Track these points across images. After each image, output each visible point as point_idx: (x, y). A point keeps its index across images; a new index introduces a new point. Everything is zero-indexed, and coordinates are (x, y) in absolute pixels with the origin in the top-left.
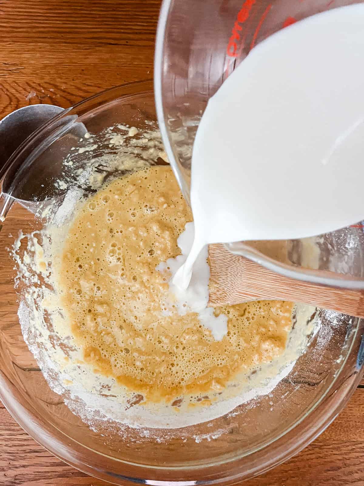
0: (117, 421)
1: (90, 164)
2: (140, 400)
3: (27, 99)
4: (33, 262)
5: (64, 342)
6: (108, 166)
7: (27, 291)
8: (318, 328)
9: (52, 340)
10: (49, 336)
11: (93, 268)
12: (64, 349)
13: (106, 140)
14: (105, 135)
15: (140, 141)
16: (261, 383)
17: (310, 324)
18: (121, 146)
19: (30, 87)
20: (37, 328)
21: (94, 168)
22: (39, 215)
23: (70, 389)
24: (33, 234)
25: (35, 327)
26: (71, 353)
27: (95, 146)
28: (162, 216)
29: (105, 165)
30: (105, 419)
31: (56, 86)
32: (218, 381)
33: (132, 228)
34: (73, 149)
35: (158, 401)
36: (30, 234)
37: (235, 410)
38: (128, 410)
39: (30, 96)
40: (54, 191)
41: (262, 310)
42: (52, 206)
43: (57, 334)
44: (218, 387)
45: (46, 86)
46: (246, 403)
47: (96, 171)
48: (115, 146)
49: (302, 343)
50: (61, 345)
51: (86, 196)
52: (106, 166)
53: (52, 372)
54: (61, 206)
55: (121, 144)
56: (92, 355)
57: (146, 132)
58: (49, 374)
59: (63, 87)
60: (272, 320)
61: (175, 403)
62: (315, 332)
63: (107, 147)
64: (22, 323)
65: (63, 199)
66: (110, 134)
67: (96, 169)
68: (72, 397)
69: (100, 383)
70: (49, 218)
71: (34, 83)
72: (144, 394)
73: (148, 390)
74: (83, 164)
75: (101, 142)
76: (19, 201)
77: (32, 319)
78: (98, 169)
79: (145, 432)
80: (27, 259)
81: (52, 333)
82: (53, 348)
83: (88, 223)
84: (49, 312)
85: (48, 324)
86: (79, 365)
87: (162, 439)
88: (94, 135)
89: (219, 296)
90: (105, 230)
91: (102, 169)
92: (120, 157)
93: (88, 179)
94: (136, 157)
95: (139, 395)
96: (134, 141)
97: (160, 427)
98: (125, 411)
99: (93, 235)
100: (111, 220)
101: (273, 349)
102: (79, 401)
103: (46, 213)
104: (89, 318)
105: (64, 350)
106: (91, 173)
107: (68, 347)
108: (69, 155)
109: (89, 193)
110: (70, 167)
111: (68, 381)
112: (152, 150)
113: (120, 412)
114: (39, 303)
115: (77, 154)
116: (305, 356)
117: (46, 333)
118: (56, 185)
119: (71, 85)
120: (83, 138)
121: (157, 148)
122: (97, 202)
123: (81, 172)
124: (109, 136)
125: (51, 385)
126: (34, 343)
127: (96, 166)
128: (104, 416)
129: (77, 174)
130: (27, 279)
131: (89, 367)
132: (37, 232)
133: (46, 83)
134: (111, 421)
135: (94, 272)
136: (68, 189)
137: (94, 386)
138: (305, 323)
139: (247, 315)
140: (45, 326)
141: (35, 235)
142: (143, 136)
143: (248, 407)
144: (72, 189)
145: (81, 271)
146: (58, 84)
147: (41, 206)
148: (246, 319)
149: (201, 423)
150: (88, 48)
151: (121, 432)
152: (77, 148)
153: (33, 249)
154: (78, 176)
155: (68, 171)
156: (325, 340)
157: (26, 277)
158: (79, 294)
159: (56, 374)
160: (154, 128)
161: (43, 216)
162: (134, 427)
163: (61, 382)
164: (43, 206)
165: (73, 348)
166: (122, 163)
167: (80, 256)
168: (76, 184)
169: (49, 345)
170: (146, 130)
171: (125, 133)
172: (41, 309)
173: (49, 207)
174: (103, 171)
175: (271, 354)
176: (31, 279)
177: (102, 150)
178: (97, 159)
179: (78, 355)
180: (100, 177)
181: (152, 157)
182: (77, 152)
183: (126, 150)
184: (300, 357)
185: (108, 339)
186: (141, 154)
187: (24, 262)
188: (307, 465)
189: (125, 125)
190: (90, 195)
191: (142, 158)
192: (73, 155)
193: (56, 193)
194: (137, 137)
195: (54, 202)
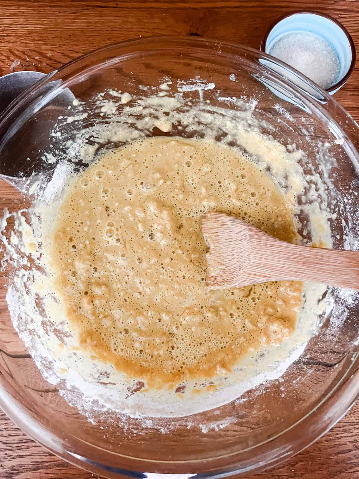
0: (117, 411)
1: (80, 135)
2: (140, 388)
3: (10, 68)
4: (22, 243)
5: (58, 328)
6: (100, 137)
7: (15, 274)
8: (331, 308)
9: (45, 326)
10: (42, 322)
11: (89, 248)
12: (59, 335)
13: (97, 108)
14: (96, 102)
15: (134, 109)
16: (270, 367)
17: (321, 303)
18: (113, 114)
19: (13, 55)
20: (28, 313)
21: (84, 140)
22: (26, 192)
23: (66, 378)
24: (20, 212)
25: (26, 313)
26: (65, 339)
27: (85, 115)
28: (159, 194)
29: (96, 136)
30: (104, 410)
31: (41, 54)
32: (224, 365)
33: (129, 207)
34: (60, 117)
35: (160, 388)
36: (17, 212)
37: (243, 396)
38: (128, 398)
39: (14, 65)
40: (42, 166)
41: (269, 289)
42: (40, 181)
43: (50, 319)
44: (224, 371)
45: (30, 53)
46: (254, 388)
47: (87, 143)
48: (106, 115)
49: (312, 324)
50: (55, 330)
51: (76, 170)
52: (98, 138)
53: (45, 361)
54: (50, 182)
55: (114, 112)
56: (88, 340)
57: (140, 99)
58: (42, 363)
59: (50, 54)
60: (281, 300)
61: (178, 390)
62: (328, 312)
63: (98, 115)
64: (11, 309)
65: (52, 175)
66: (101, 100)
67: (87, 141)
68: (68, 387)
69: (98, 370)
70: (38, 195)
71: (18, 51)
72: (145, 381)
73: (149, 376)
74: (72, 136)
75: (91, 110)
76: (4, 177)
77: (23, 304)
78: (89, 140)
79: (148, 422)
80: (14, 239)
81: (45, 319)
82: (46, 334)
83: (81, 201)
84: (41, 296)
85: (40, 309)
86: (74, 351)
87: (166, 429)
88: (83, 102)
89: (225, 278)
90: (100, 208)
91: (93, 140)
92: (113, 128)
93: (78, 152)
94: (130, 127)
95: (140, 383)
96: (127, 109)
97: (164, 416)
98: (125, 400)
99: (87, 213)
100: (106, 197)
101: (282, 331)
102: (76, 390)
103: (34, 189)
104: (85, 301)
105: (58, 337)
106: (82, 145)
107: (62, 333)
108: (57, 124)
109: (80, 167)
110: (59, 139)
111: (64, 370)
112: (147, 119)
113: (120, 401)
114: (30, 287)
115: (65, 123)
116: (317, 337)
117: (38, 319)
118: (44, 158)
119: (58, 53)
120: (72, 105)
121: (152, 116)
122: (90, 177)
123: (71, 144)
124: (100, 103)
125: (45, 375)
126: (25, 330)
127: (87, 138)
128: (103, 406)
129: (66, 147)
130: (16, 261)
131: (86, 353)
132: (25, 210)
133: (30, 50)
134: (110, 412)
135: (89, 252)
136: (57, 163)
137: (92, 373)
138: (316, 302)
139: (252, 295)
140: (36, 311)
141: (23, 214)
142: (137, 104)
143: (258, 393)
144: (61, 163)
145: (75, 251)
146: (44, 52)
147: (28, 182)
148: (252, 299)
149: (207, 411)
150: (74, 11)
151: (122, 423)
152: (65, 117)
153: (20, 229)
154: (67, 149)
155: (57, 143)
156: (340, 321)
157: (14, 259)
158: (74, 276)
159: (50, 363)
160: (149, 94)
161: (31, 193)
162: (135, 417)
163: (55, 371)
164: (31, 182)
165: (68, 334)
166: (115, 133)
167: (73, 235)
168: (66, 157)
169: (41, 332)
170: (141, 97)
171: (118, 99)
172: (32, 293)
173: (37, 183)
174: (95, 142)
175: (280, 336)
176: (20, 261)
177: (92, 120)
178: (87, 130)
179: (74, 341)
180: (92, 149)
181: (147, 127)
182: (66, 121)
183: (118, 119)
184: (311, 339)
185: (107, 323)
186: (135, 124)
187: (11, 243)
188: (317, 449)
189: (117, 91)
190: (81, 170)
191: (136, 128)
192: (61, 125)
193: (44, 168)
194: (130, 104)
195: (42, 177)
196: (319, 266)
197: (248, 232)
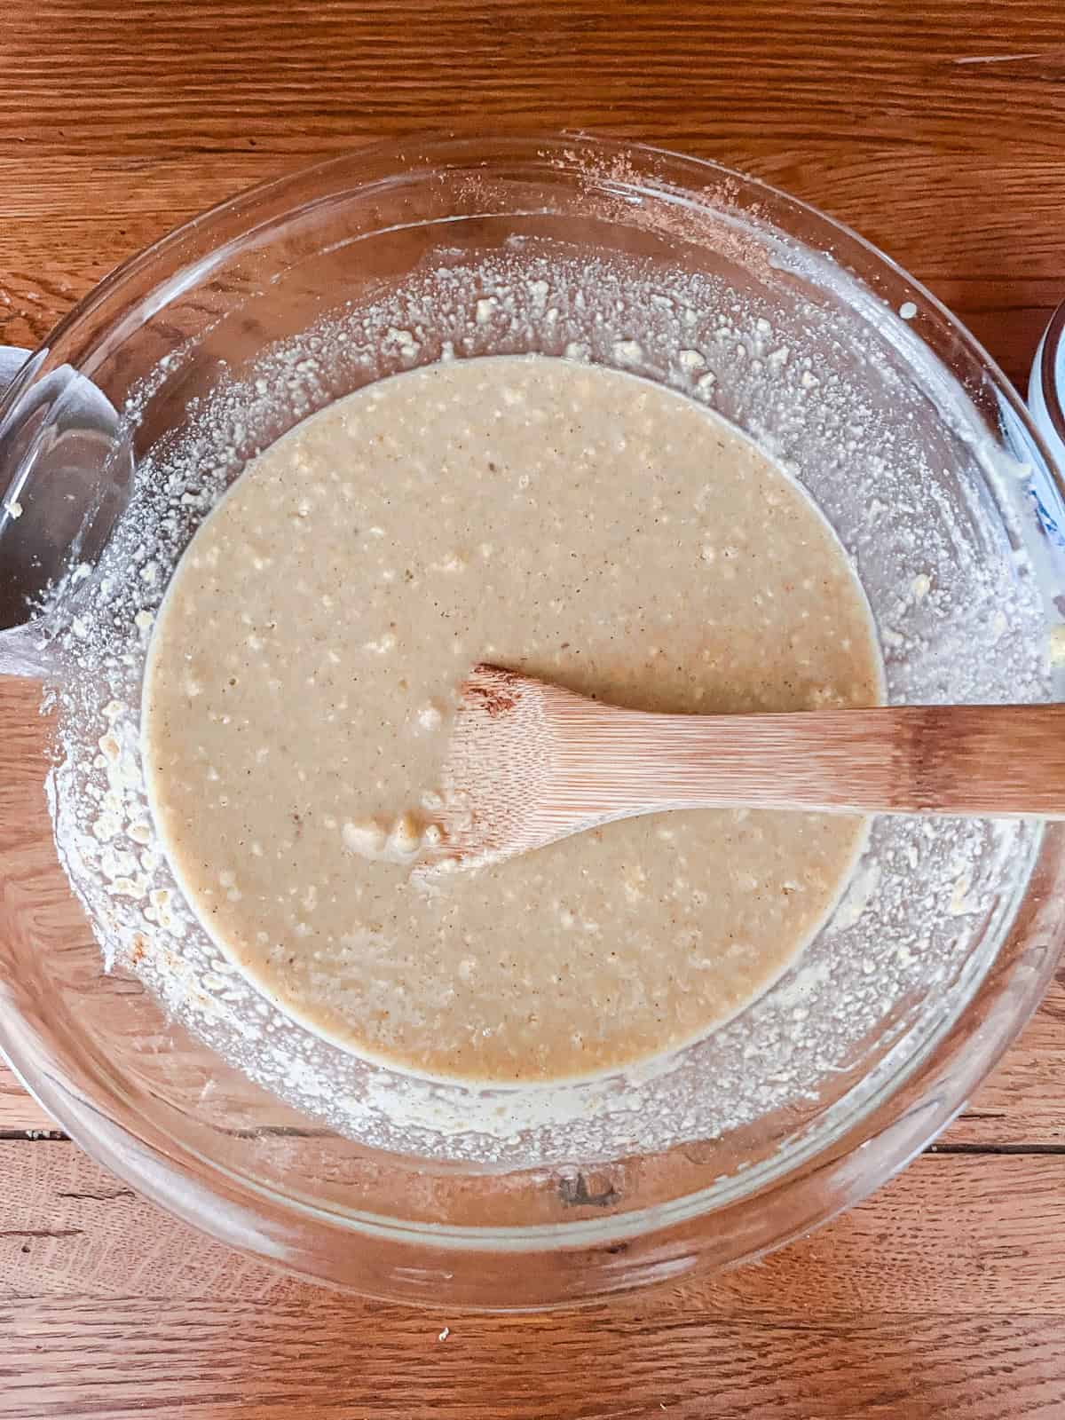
31: (44, 284)
45: (14, 284)
59: (67, 285)
119: (90, 280)
133: (15, 275)
146: (51, 278)
150: (136, 165)
196: (732, 760)
197: (538, 699)
